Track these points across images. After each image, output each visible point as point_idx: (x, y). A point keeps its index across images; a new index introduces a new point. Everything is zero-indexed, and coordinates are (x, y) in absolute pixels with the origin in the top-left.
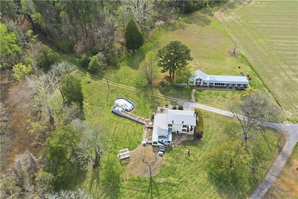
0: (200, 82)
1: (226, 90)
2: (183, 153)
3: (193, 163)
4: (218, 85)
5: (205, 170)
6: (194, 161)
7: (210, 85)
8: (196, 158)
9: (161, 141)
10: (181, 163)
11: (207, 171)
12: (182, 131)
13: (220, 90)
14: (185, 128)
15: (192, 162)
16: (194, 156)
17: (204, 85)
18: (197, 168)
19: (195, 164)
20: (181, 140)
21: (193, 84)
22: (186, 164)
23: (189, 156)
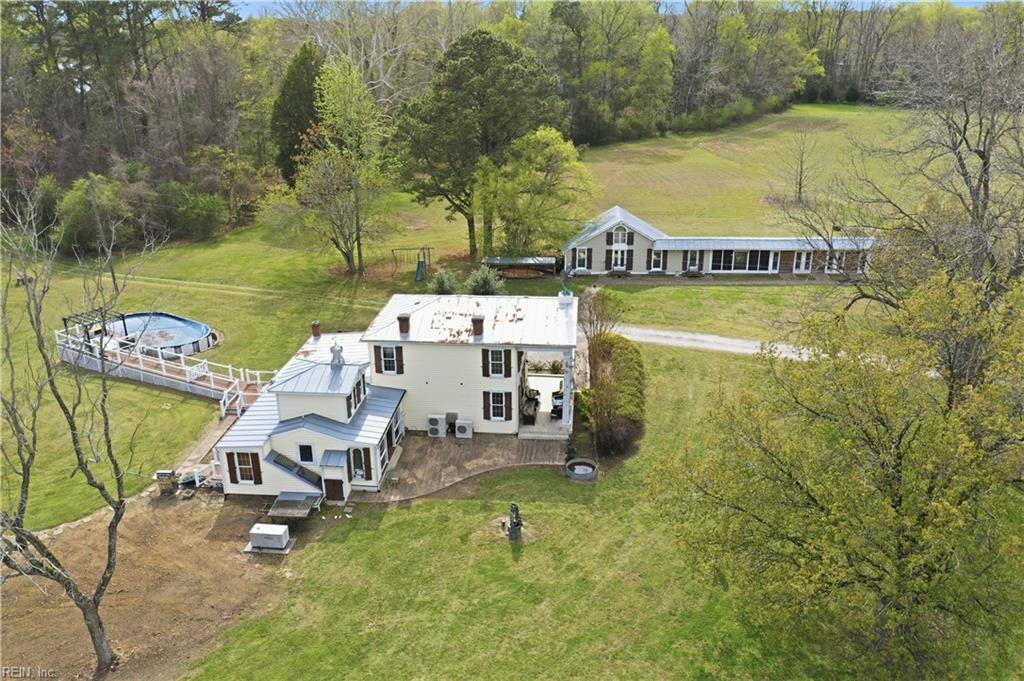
0: (630, 253)
1: (778, 285)
2: (464, 539)
3: (542, 606)
4: (733, 271)
5: (652, 658)
6: (554, 587)
7: (684, 268)
8: (570, 569)
9: (295, 456)
10: (436, 607)
11: (679, 666)
12: (487, 417)
13: (745, 283)
14: (499, 384)
15: (534, 594)
16: (559, 554)
17: (653, 269)
18: (576, 641)
19: (558, 612)
20: (469, 465)
21: (589, 267)
22: (472, 614)
23: (516, 560)
